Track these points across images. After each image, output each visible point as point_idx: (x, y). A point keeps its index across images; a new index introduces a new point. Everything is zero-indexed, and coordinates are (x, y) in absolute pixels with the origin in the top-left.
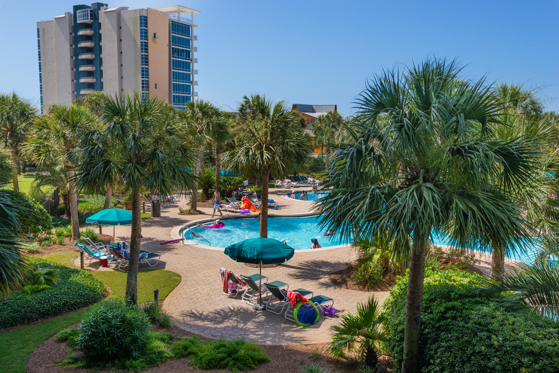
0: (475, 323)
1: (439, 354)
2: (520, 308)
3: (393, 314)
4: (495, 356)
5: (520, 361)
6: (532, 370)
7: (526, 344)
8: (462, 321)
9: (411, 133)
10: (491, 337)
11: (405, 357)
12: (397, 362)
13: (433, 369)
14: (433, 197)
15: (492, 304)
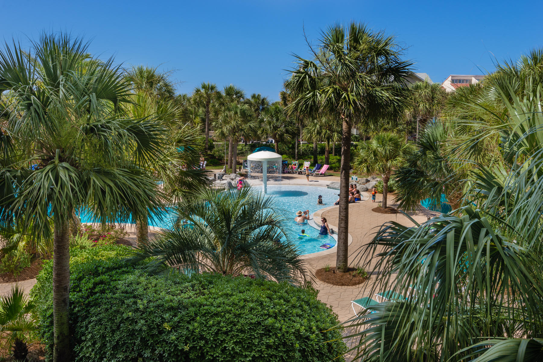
0: (122, 293)
1: (89, 329)
2: (162, 271)
3: (41, 301)
4: (141, 318)
5: (163, 318)
6: (172, 323)
7: (167, 302)
8: (110, 293)
9: (41, 111)
10: (137, 302)
11: (55, 341)
12: (48, 348)
13: (86, 345)
14: (70, 176)
15: (136, 272)
